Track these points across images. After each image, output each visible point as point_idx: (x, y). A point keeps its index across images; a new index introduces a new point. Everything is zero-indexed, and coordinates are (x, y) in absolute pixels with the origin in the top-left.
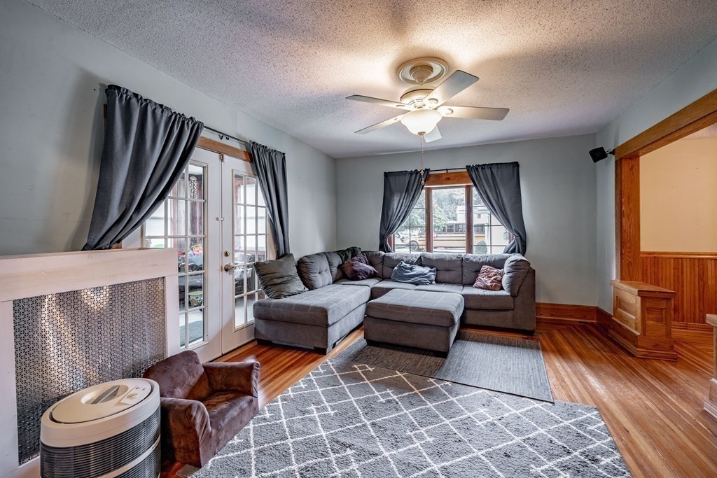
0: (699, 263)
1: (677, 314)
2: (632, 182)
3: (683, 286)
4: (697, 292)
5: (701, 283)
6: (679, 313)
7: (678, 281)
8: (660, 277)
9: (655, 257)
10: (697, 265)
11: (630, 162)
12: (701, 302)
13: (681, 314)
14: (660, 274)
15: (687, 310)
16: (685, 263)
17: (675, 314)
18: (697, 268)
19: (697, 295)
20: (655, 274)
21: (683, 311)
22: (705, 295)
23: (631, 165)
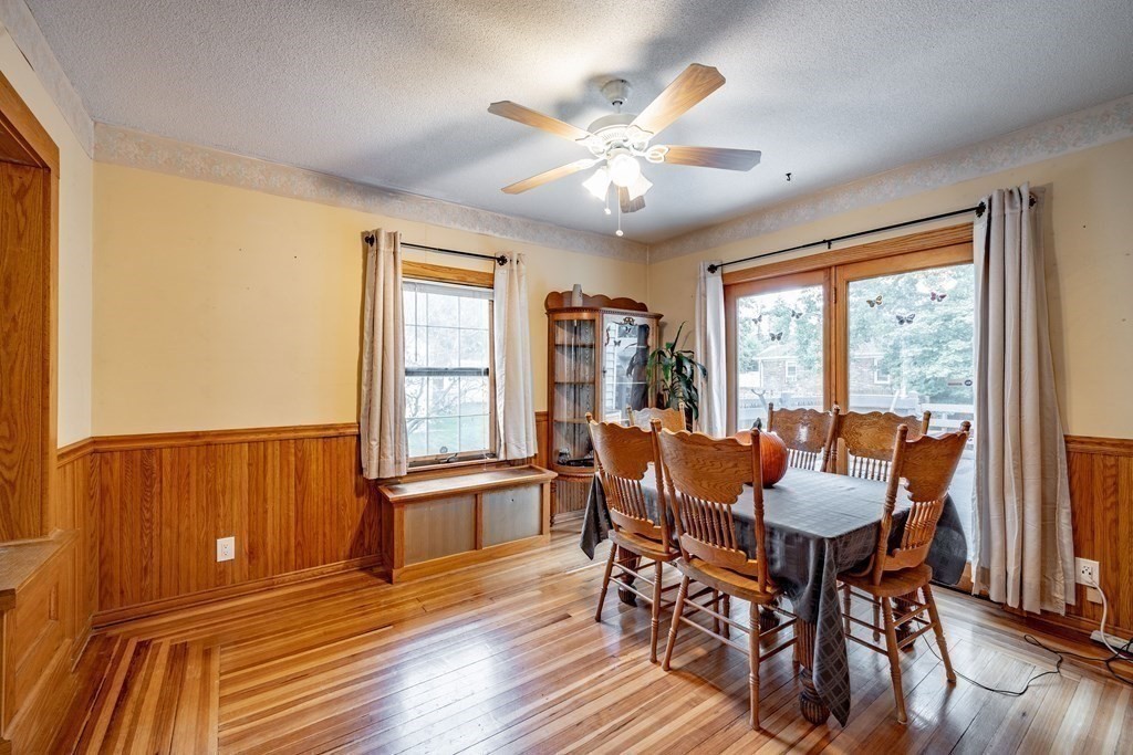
0: (296, 447)
1: (254, 562)
2: (20, 237)
3: (265, 500)
4: (292, 507)
5: (299, 488)
6: (258, 558)
7: (257, 489)
8: (219, 488)
9: (208, 444)
10: (293, 451)
11: (16, 174)
12: (299, 523)
13: (262, 560)
14: (220, 481)
15: (273, 547)
16: (270, 451)
17: (250, 562)
18: (292, 459)
19: (292, 514)
20: (208, 482)
21: (265, 554)
22: (305, 509)
23: (17, 183)
